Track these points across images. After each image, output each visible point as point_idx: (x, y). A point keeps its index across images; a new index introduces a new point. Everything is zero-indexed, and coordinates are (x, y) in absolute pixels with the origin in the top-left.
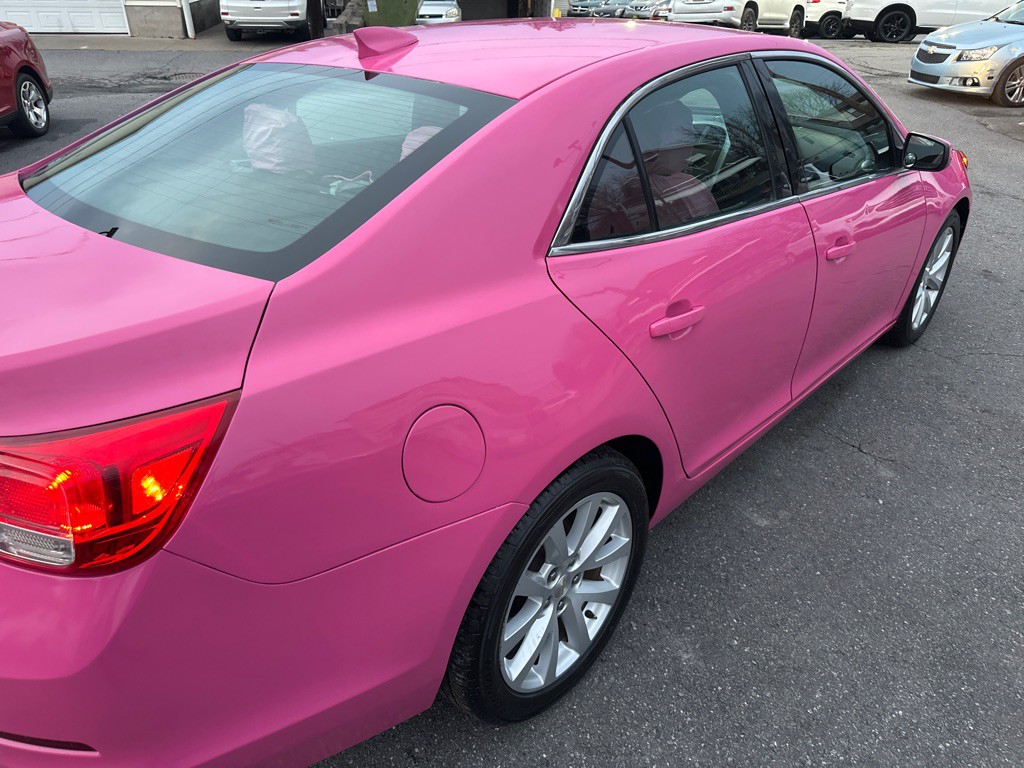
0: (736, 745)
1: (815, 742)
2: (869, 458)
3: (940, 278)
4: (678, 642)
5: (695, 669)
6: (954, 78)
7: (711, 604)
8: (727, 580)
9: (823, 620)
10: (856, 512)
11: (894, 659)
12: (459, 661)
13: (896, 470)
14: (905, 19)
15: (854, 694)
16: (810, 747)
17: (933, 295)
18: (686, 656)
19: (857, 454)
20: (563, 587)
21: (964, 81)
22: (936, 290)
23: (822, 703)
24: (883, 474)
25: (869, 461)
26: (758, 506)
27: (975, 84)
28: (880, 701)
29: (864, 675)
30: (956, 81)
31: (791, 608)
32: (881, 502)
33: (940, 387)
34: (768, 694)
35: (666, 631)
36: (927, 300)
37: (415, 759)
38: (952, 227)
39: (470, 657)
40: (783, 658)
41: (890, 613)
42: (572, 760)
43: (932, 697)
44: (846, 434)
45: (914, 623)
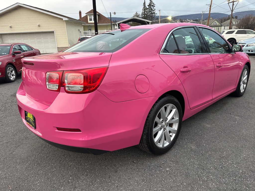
0: (206, 161)
1: (225, 160)
2: (233, 115)
3: (246, 81)
4: (191, 145)
5: (195, 149)
6: (246, 50)
7: (198, 139)
8: (201, 135)
9: (225, 141)
10: (231, 124)
11: (242, 147)
12: (145, 133)
13: (239, 117)
14: (234, 41)
15: (233, 153)
16: (224, 161)
17: (245, 85)
18: (193, 147)
19: (230, 115)
20: (165, 125)
21: (249, 51)
22: (245, 84)
23: (226, 154)
24: (236, 118)
25: (233, 116)
26: (208, 123)
27: (252, 51)
28: (240, 154)
29: (235, 150)
30: (247, 51)
31: (217, 139)
32: (236, 122)
33: (249, 103)
34: (213, 153)
35: (188, 143)
36: (243, 86)
37: (134, 163)
38: (247, 69)
39: (147, 131)
40: (216, 147)
41: (241, 140)
42: (169, 163)
43: (252, 153)
44: (227, 111)
45: (247, 141)
